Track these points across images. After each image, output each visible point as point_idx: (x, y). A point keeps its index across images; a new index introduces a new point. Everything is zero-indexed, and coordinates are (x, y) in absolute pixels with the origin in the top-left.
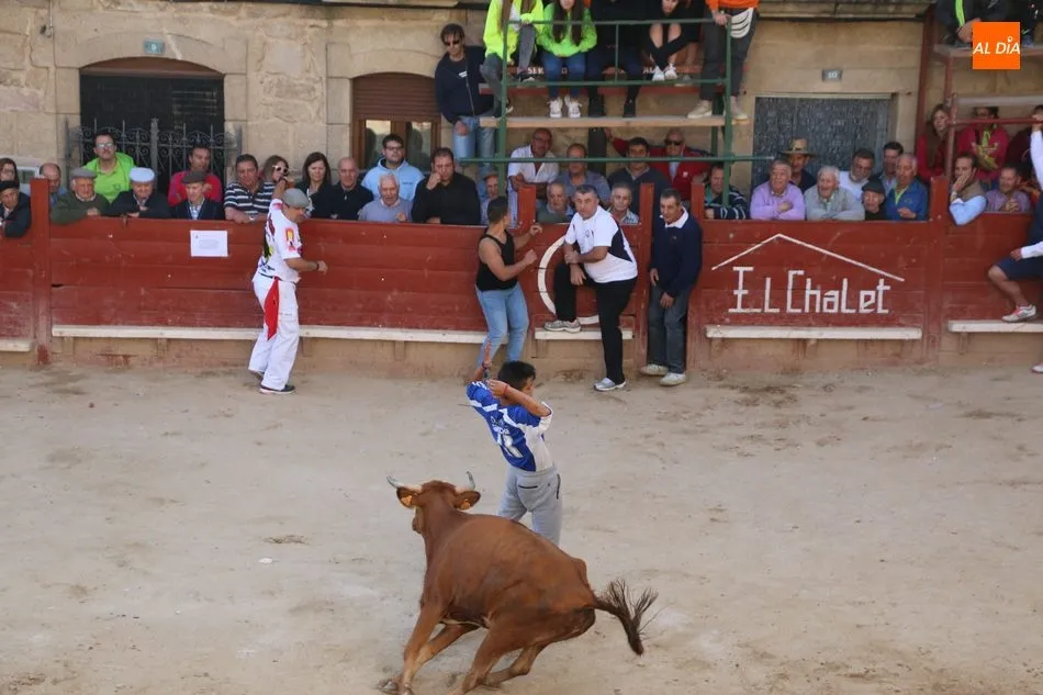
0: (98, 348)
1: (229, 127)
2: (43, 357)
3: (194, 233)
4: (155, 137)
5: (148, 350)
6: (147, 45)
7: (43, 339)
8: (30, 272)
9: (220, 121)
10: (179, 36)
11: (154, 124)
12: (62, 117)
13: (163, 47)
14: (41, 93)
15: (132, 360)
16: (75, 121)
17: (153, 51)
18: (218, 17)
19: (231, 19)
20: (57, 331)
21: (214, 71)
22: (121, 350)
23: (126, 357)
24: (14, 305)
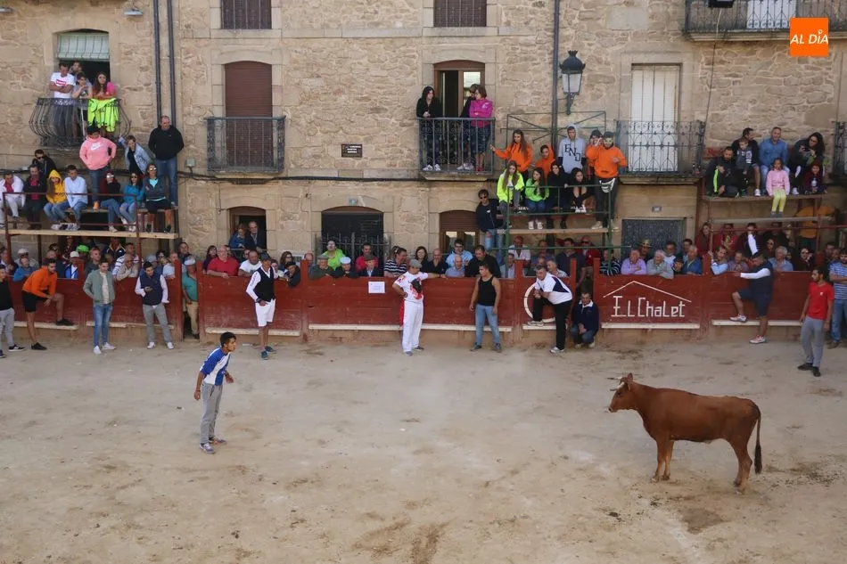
0: (329, 334)
1: (386, 236)
2: (305, 338)
3: (370, 283)
4: (353, 241)
5: (350, 335)
6: (350, 201)
7: (305, 331)
8: (300, 301)
9: (381, 232)
10: (363, 197)
11: (353, 235)
12: (314, 233)
13: (357, 202)
14: (305, 223)
15: (343, 340)
16: (319, 235)
17: (353, 203)
18: (381, 187)
19: (387, 188)
20: (311, 327)
21: (379, 211)
22: (338, 335)
23: (341, 338)
24: (293, 315)
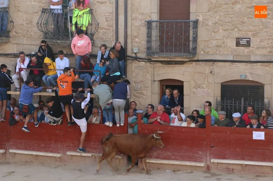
0: (224, 166)
1: (266, 100)
2: (208, 168)
3: (254, 132)
4: (242, 103)
5: (239, 168)
6: (241, 76)
7: (208, 163)
8: (205, 143)
9: (263, 98)
10: (251, 73)
11: (243, 99)
12: (215, 97)
13: (246, 77)
14: (210, 90)
15: (234, 171)
16: (219, 99)
17: (243, 78)
18: (263, 67)
19: (267, 68)
20: (212, 160)
21: (261, 83)
22: (231, 167)
23: (233, 169)
24: (200, 152)
